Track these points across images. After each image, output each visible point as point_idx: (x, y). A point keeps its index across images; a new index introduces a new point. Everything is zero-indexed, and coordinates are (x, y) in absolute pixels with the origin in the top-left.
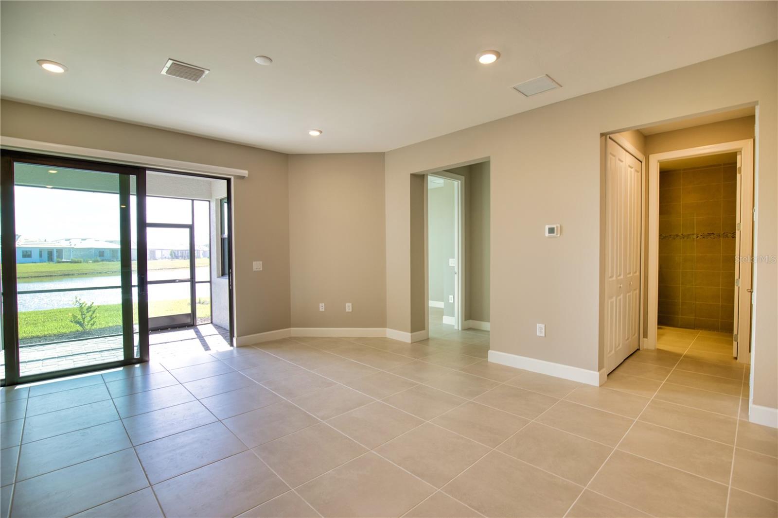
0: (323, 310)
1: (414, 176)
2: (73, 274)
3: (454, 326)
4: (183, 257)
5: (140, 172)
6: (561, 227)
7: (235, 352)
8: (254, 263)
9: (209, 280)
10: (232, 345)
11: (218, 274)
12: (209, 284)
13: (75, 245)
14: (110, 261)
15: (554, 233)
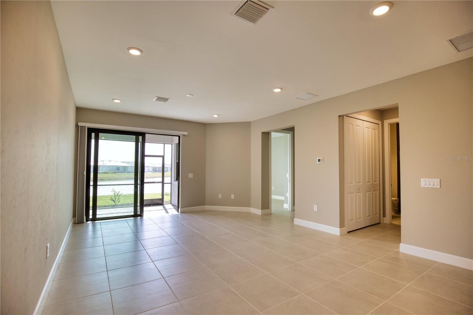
0: (221, 198)
1: (263, 133)
2: (104, 180)
3: (287, 209)
4: (159, 171)
5: (143, 134)
6: (323, 159)
7: (179, 215)
8: (189, 174)
9: (170, 182)
10: (178, 212)
11: (174, 179)
12: (170, 184)
13: (106, 164)
14: (122, 172)
15: (320, 161)
